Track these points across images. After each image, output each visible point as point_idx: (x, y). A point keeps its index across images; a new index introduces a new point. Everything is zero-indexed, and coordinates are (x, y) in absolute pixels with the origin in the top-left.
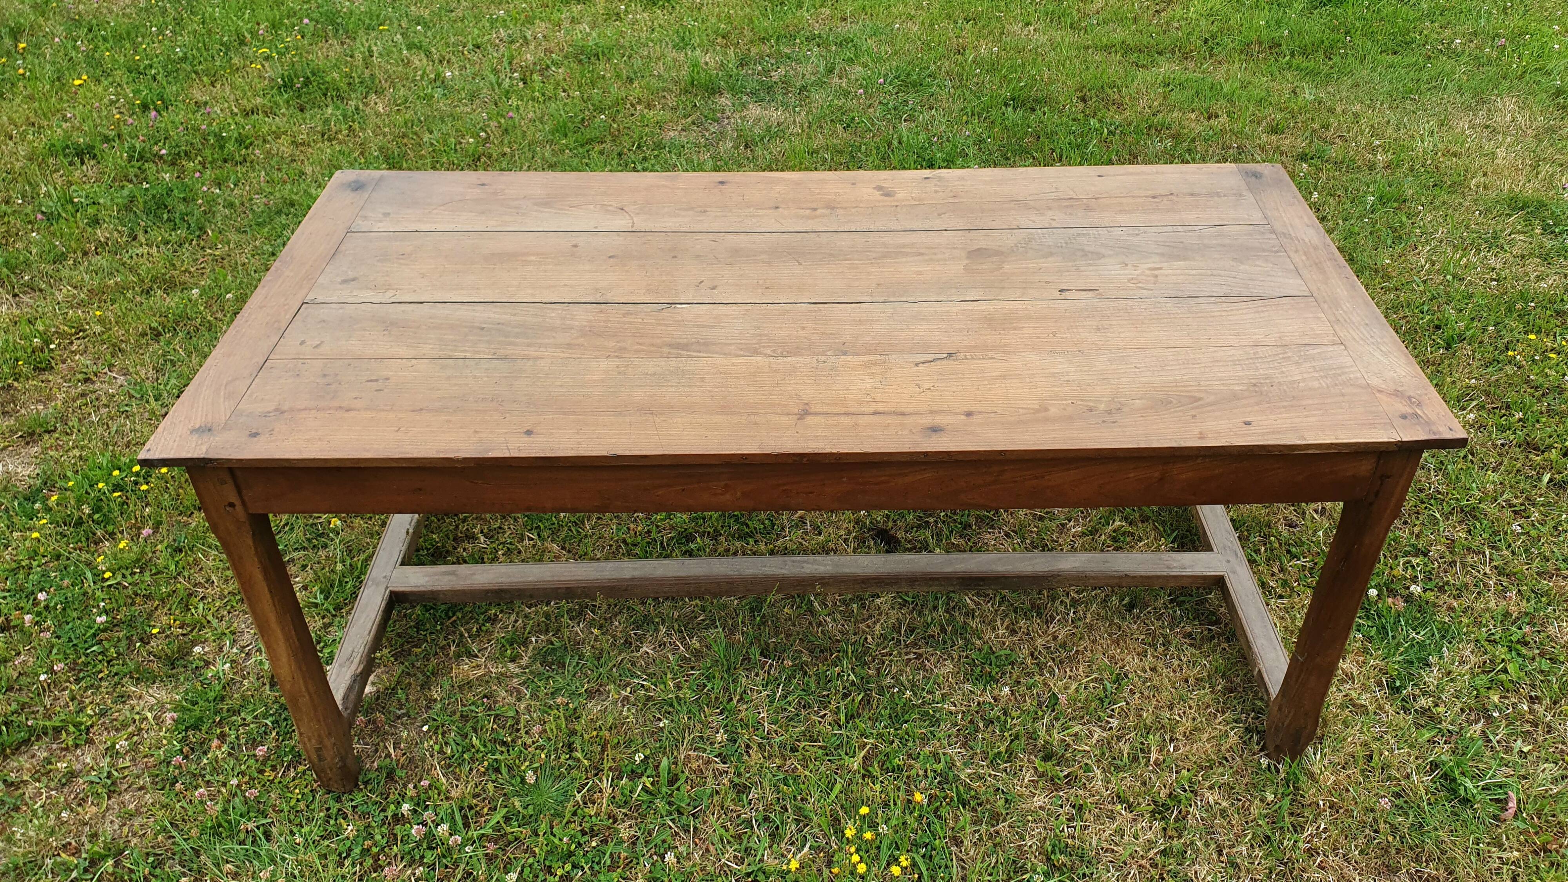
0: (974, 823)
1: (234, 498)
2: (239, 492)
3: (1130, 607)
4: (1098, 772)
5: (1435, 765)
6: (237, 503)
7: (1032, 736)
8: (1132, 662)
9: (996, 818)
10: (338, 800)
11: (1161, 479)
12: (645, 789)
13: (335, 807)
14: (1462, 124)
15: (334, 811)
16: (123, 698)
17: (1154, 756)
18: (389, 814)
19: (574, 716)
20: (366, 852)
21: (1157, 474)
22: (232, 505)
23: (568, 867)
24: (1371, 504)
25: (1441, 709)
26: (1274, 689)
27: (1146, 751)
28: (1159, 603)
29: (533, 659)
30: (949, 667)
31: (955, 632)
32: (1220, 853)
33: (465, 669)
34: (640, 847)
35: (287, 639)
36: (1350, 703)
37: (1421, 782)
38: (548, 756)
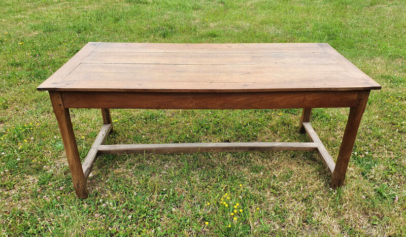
0: (255, 203)
1: (61, 103)
2: (63, 101)
3: (293, 157)
4: (287, 192)
5: (375, 190)
6: (62, 104)
7: (269, 184)
8: (294, 168)
9: (260, 202)
10: (82, 200)
11: (303, 100)
12: (166, 197)
13: (81, 202)
14: (368, 62)
15: (81, 203)
16: (24, 178)
17: (302, 189)
18: (96, 203)
19: (147, 180)
20: (89, 212)
21: (302, 98)
22: (60, 105)
23: (145, 215)
24: (357, 108)
25: (376, 178)
26: (332, 171)
27: (300, 188)
28: (301, 156)
29: (136, 168)
30: (246, 169)
31: (247, 162)
32: (321, 210)
33: (117, 171)
34: (165, 210)
35: (72, 148)
36: (352, 177)
37: (373, 194)
38: (140, 189)
